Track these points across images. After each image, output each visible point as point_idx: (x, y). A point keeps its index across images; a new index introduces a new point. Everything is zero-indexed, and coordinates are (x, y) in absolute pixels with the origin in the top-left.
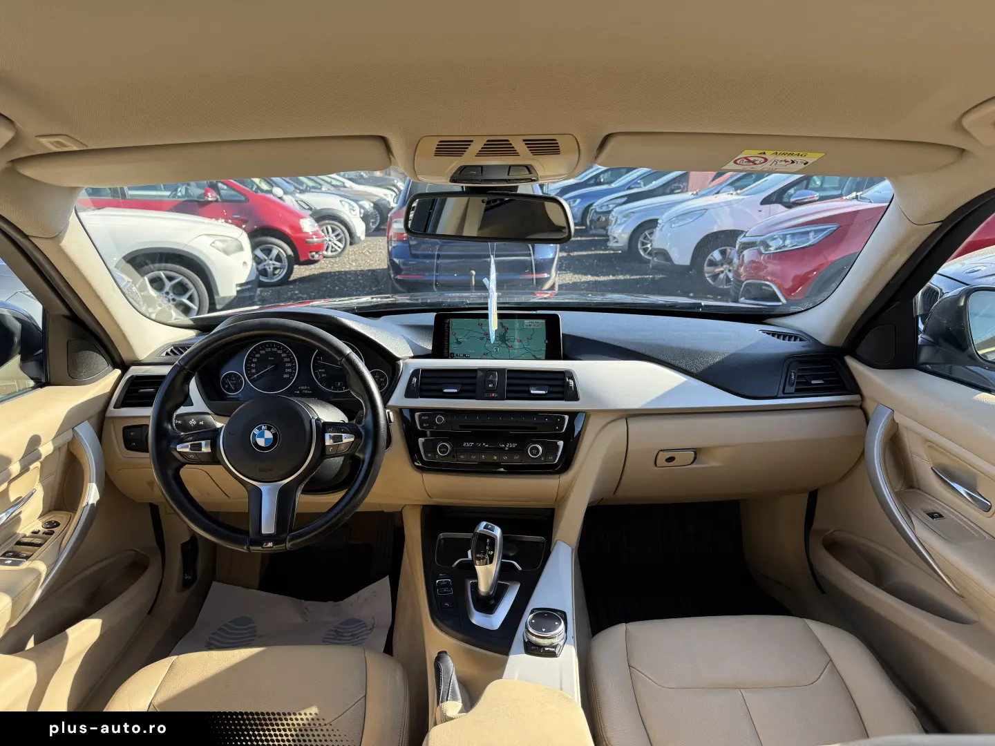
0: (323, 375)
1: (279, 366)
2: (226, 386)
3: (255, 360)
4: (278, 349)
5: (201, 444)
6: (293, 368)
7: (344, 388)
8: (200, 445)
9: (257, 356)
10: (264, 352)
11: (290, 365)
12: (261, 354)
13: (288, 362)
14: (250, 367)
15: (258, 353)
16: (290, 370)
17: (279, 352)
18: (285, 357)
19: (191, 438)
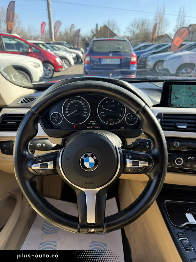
0: (103, 115)
1: (80, 109)
2: (53, 120)
3: (68, 106)
4: (80, 101)
5: (47, 163)
6: (88, 111)
7: (113, 122)
8: (47, 165)
9: (69, 104)
10: (72, 102)
11: (86, 109)
12: (71, 103)
13: (85, 108)
14: (65, 110)
15: (70, 102)
16: (86, 112)
17: (80, 102)
18: (83, 105)
19: (40, 160)
